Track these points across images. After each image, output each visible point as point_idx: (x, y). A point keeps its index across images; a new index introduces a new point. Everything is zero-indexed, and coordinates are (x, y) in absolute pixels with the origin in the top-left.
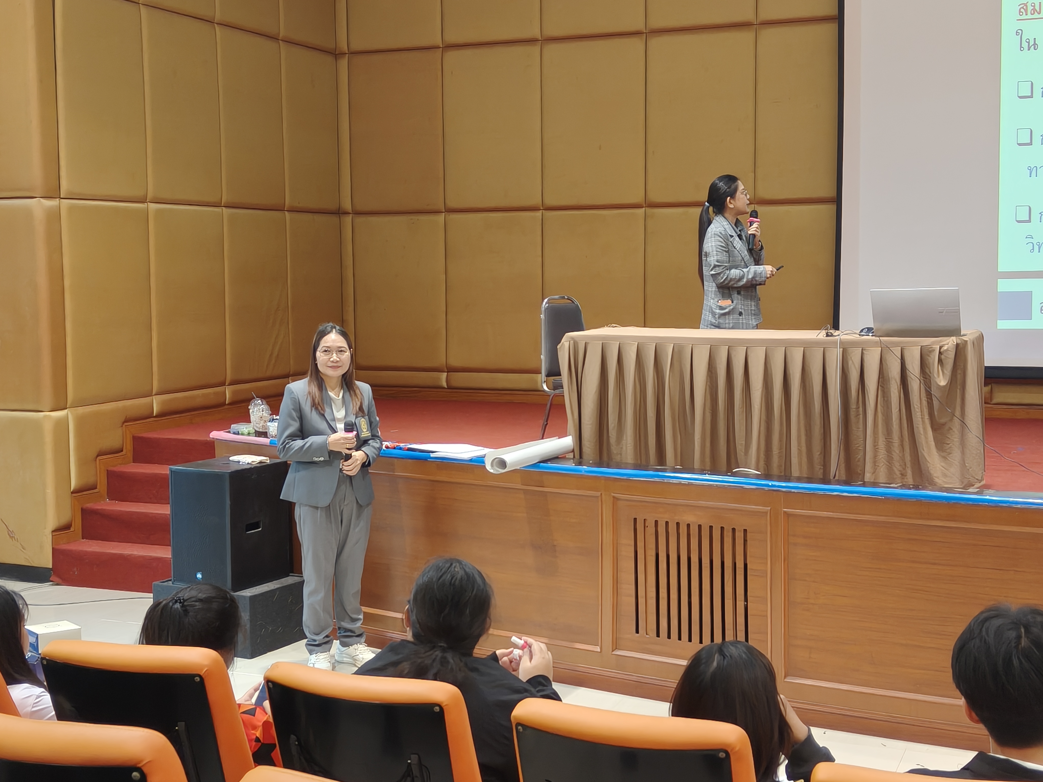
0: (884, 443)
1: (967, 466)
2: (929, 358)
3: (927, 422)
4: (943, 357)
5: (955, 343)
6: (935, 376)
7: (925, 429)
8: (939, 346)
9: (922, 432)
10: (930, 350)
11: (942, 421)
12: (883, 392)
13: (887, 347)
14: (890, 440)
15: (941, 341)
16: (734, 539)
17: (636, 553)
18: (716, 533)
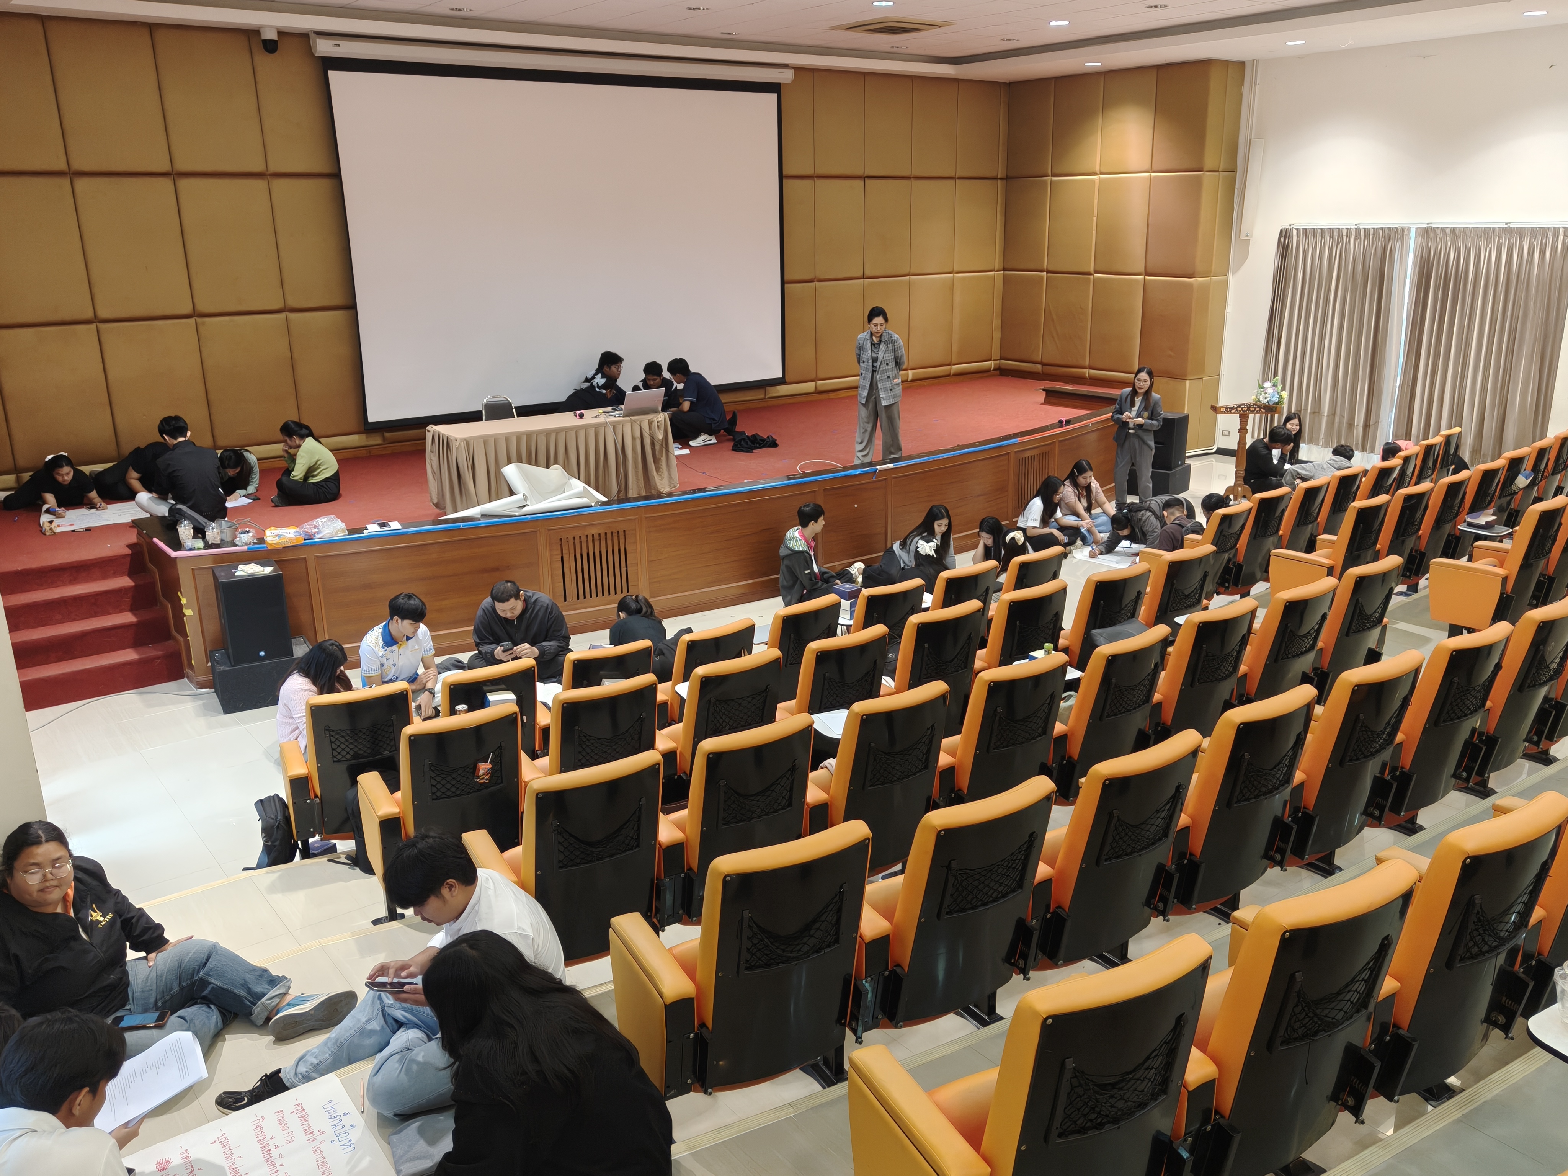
4: (659, 424)
6: (656, 434)
9: (651, 465)
10: (652, 421)
11: (659, 457)
16: (618, 537)
17: (562, 558)
18: (609, 536)
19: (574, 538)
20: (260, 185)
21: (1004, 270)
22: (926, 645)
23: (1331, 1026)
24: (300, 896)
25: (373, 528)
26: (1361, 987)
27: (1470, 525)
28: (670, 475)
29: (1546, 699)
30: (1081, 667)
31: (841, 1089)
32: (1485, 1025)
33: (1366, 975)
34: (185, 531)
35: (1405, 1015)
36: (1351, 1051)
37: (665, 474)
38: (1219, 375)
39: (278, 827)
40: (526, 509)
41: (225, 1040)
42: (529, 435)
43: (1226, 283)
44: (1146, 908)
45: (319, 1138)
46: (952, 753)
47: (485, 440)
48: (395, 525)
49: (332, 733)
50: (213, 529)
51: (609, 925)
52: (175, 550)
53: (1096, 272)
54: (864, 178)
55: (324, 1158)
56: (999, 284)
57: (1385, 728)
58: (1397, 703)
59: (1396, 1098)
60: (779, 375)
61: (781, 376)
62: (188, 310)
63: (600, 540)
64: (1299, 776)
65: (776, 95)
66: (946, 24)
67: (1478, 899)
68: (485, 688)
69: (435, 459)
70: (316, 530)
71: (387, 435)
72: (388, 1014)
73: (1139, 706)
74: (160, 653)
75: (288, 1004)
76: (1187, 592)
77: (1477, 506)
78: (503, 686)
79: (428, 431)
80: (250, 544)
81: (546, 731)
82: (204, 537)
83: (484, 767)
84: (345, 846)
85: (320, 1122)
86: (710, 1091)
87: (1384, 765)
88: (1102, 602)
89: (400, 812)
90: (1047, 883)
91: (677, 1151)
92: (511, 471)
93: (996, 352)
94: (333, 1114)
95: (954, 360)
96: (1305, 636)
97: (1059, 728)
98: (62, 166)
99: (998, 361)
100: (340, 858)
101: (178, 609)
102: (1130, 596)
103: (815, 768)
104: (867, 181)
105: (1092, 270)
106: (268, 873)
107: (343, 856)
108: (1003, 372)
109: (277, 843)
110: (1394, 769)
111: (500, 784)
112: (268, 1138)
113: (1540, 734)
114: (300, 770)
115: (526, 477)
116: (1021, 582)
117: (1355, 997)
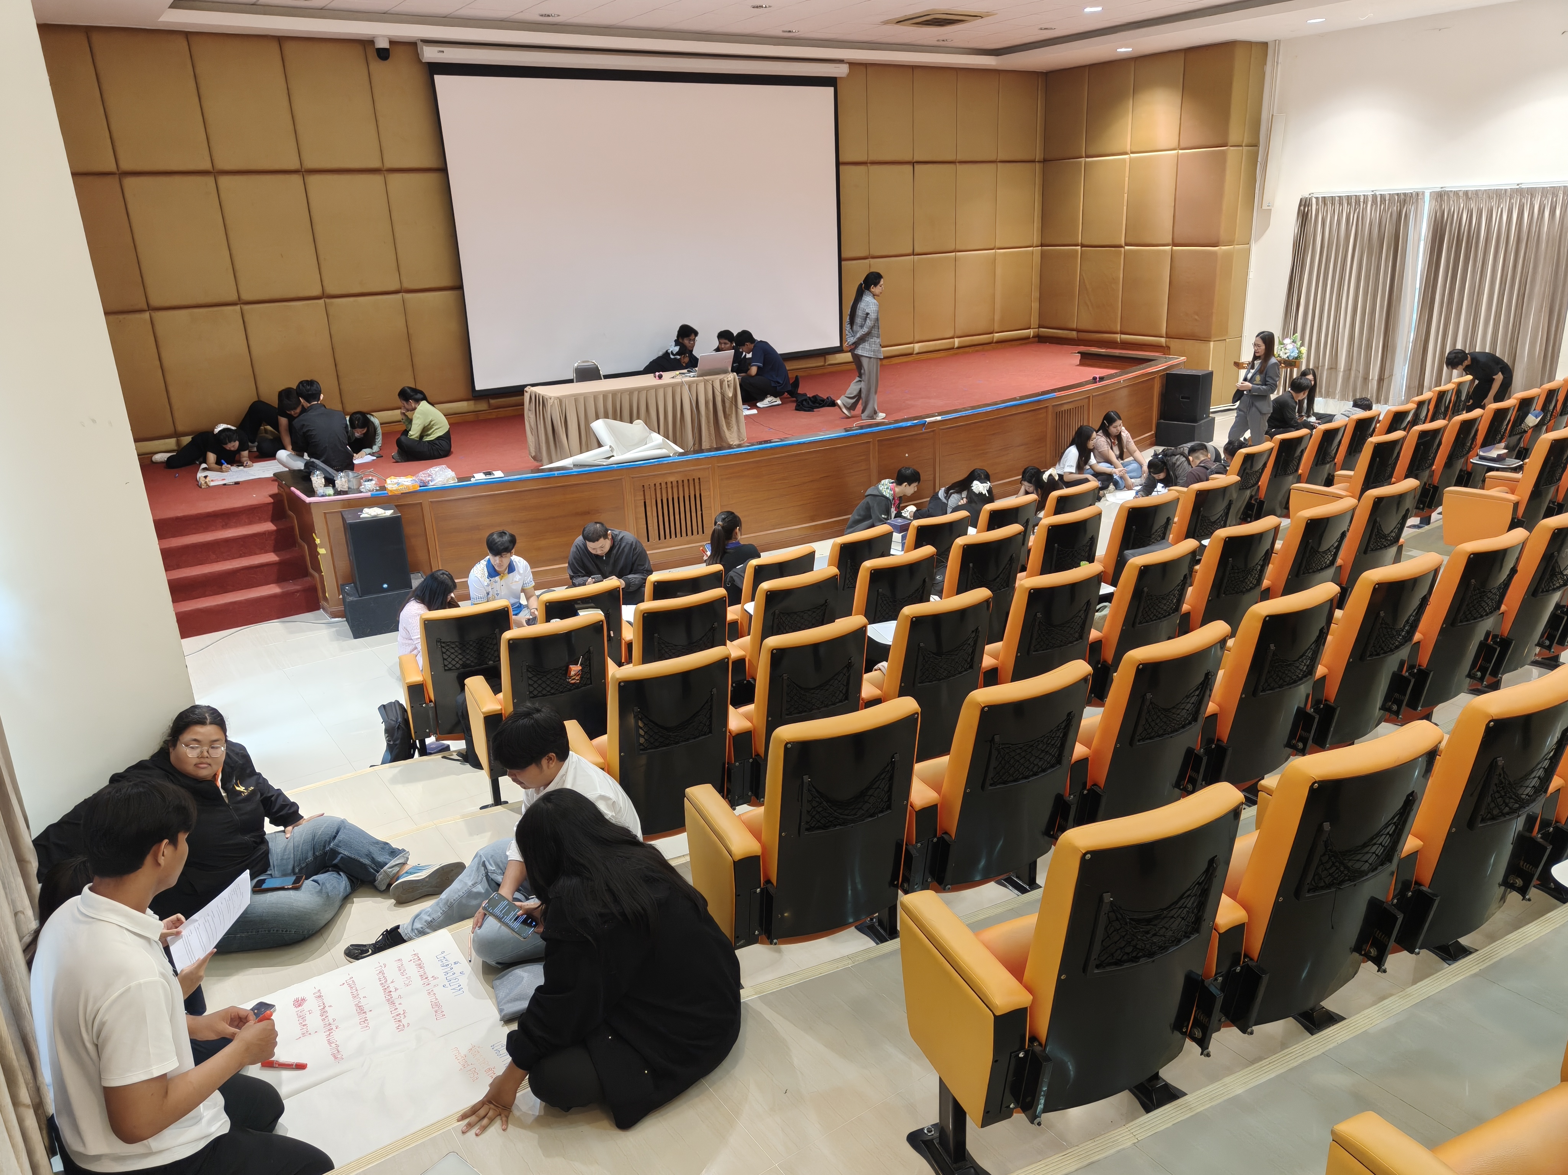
16: (694, 484)
17: (645, 502)
18: (686, 482)
19: (655, 485)
20: (377, 179)
21: (1042, 246)
22: (971, 565)
23: (1356, 876)
24: (417, 788)
25: (480, 477)
26: (1385, 840)
27: (1482, 458)
28: (739, 429)
29: (1558, 606)
30: (1114, 583)
31: (893, 945)
32: (1503, 888)
33: (1391, 829)
34: (317, 480)
35: (1426, 872)
36: (1374, 905)
37: (735, 428)
38: (1241, 337)
39: (398, 728)
40: (612, 459)
41: (353, 903)
42: (614, 393)
43: (1249, 251)
44: (1176, 790)
45: (433, 983)
46: (996, 657)
47: (576, 398)
48: (498, 474)
49: (443, 645)
50: (341, 477)
51: (683, 795)
52: (309, 496)
53: (1127, 245)
54: (913, 163)
55: (437, 999)
56: (1037, 259)
57: (1404, 626)
58: (1416, 602)
59: (1417, 950)
60: (837, 344)
61: (839, 345)
62: (317, 292)
63: (678, 486)
64: (1321, 670)
65: (832, 89)
66: (988, 14)
67: (1501, 761)
68: (577, 606)
69: (532, 416)
70: (430, 478)
71: (492, 401)
72: (492, 879)
73: (1169, 615)
74: (298, 587)
75: (406, 873)
76: (1213, 519)
77: (1490, 440)
78: (592, 605)
79: (526, 392)
80: (373, 490)
81: (630, 645)
82: (334, 486)
83: (575, 669)
84: (457, 745)
85: (434, 969)
86: (775, 941)
87: (1402, 664)
88: (1134, 527)
89: (501, 709)
90: (1083, 762)
91: (746, 995)
92: (599, 427)
93: (1035, 320)
94: (445, 963)
95: (996, 329)
96: (1325, 552)
97: (1094, 634)
98: (206, 165)
99: (1037, 329)
100: (452, 755)
101: (313, 547)
102: (1160, 521)
103: (869, 669)
104: (916, 166)
105: (1123, 243)
106: (391, 767)
107: (455, 754)
108: (1041, 339)
109: (398, 742)
110: (1411, 667)
111: (589, 684)
112: (389, 982)
113: (1551, 638)
114: (416, 678)
115: (612, 430)
116: (1058, 511)
117: (1380, 850)
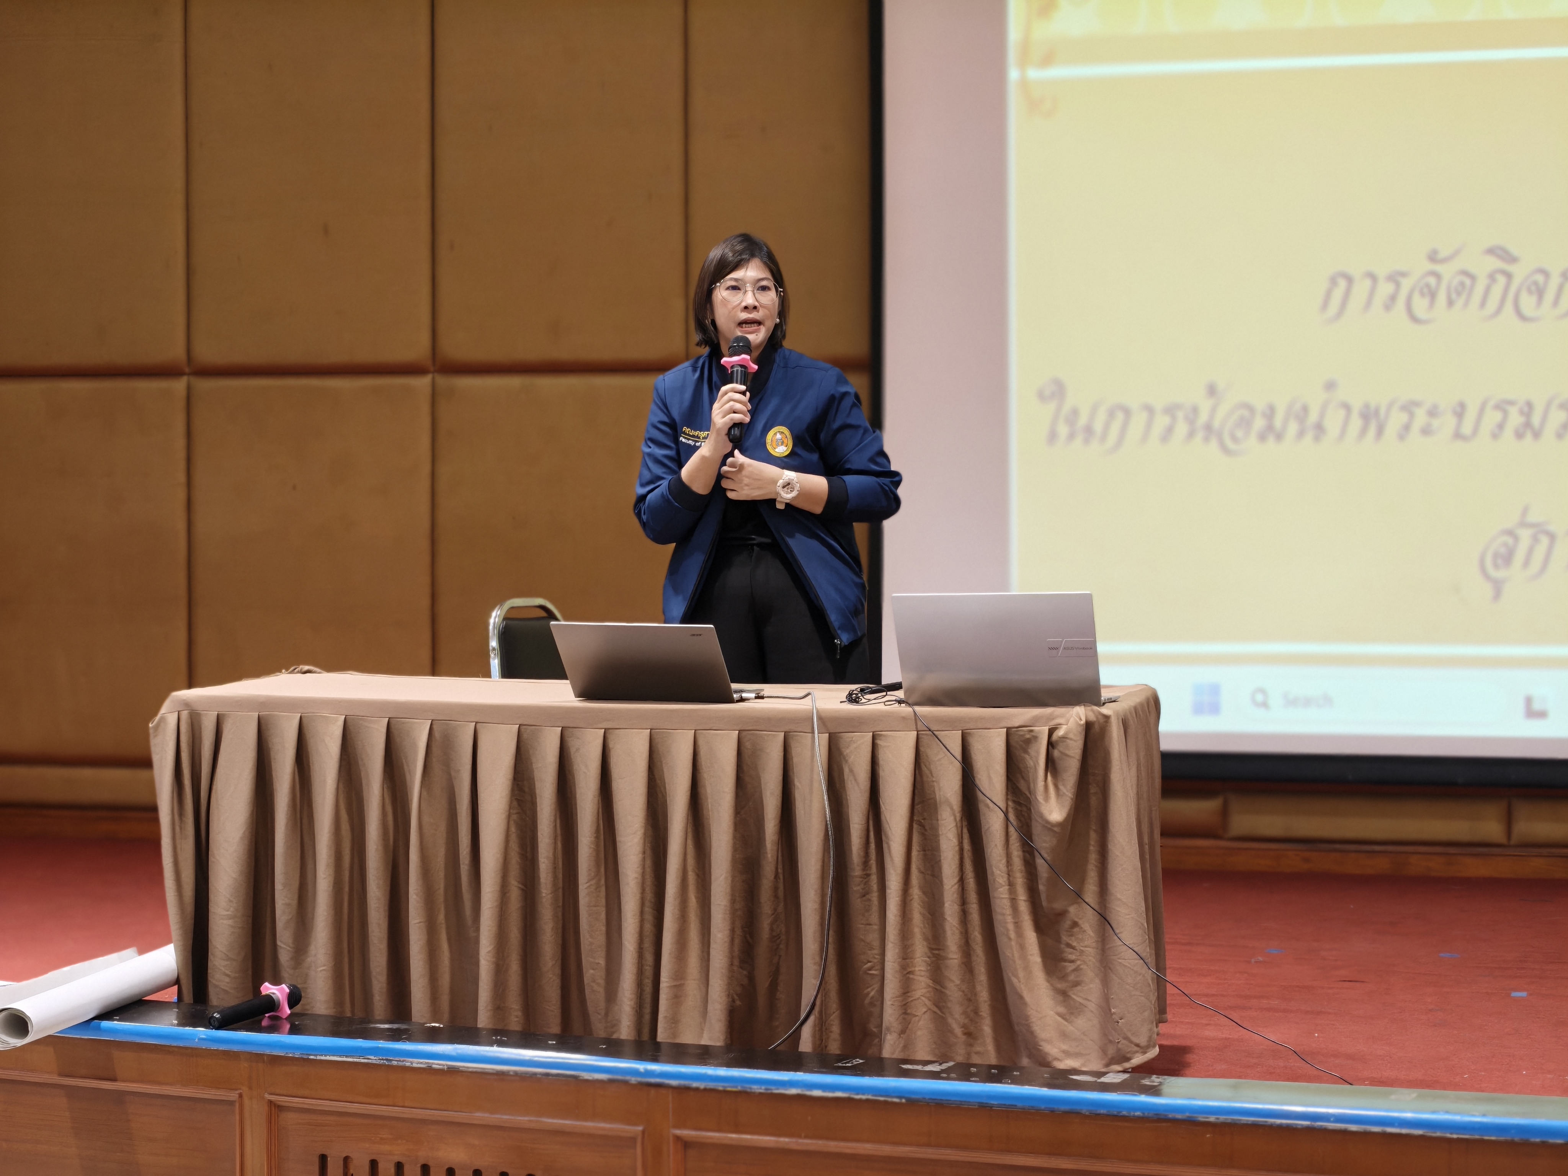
0: (927, 959)
1: (1114, 1013)
2: (1027, 756)
3: (1024, 906)
4: (1056, 753)
5: (1083, 722)
6: (1040, 797)
7: (1018, 925)
8: (1046, 730)
9: (1012, 935)
10: (1028, 736)
11: (1058, 906)
12: (923, 835)
13: (930, 730)
14: (941, 953)
15: (1051, 718)
